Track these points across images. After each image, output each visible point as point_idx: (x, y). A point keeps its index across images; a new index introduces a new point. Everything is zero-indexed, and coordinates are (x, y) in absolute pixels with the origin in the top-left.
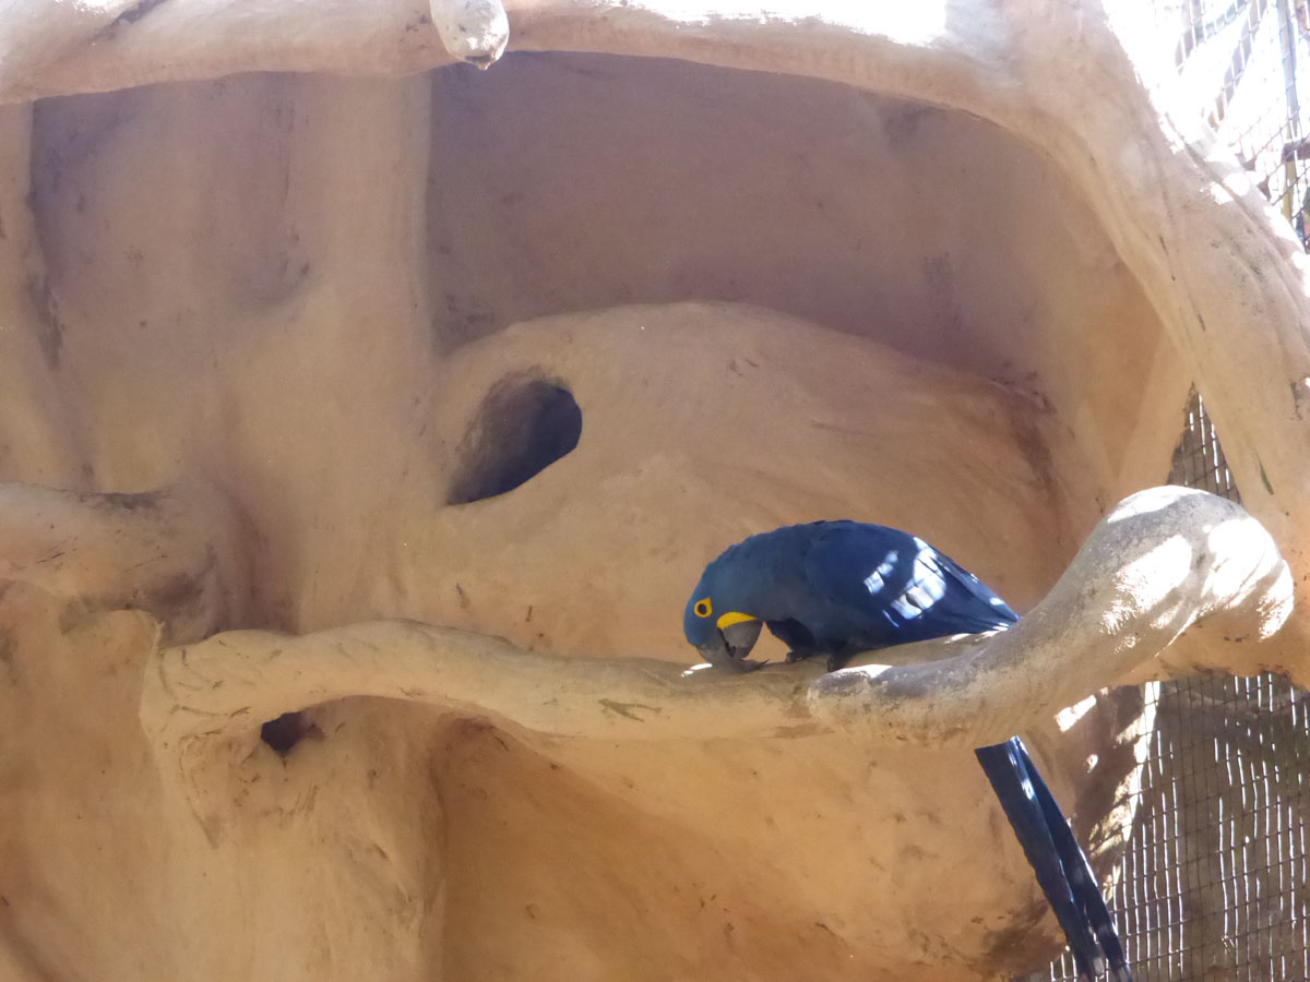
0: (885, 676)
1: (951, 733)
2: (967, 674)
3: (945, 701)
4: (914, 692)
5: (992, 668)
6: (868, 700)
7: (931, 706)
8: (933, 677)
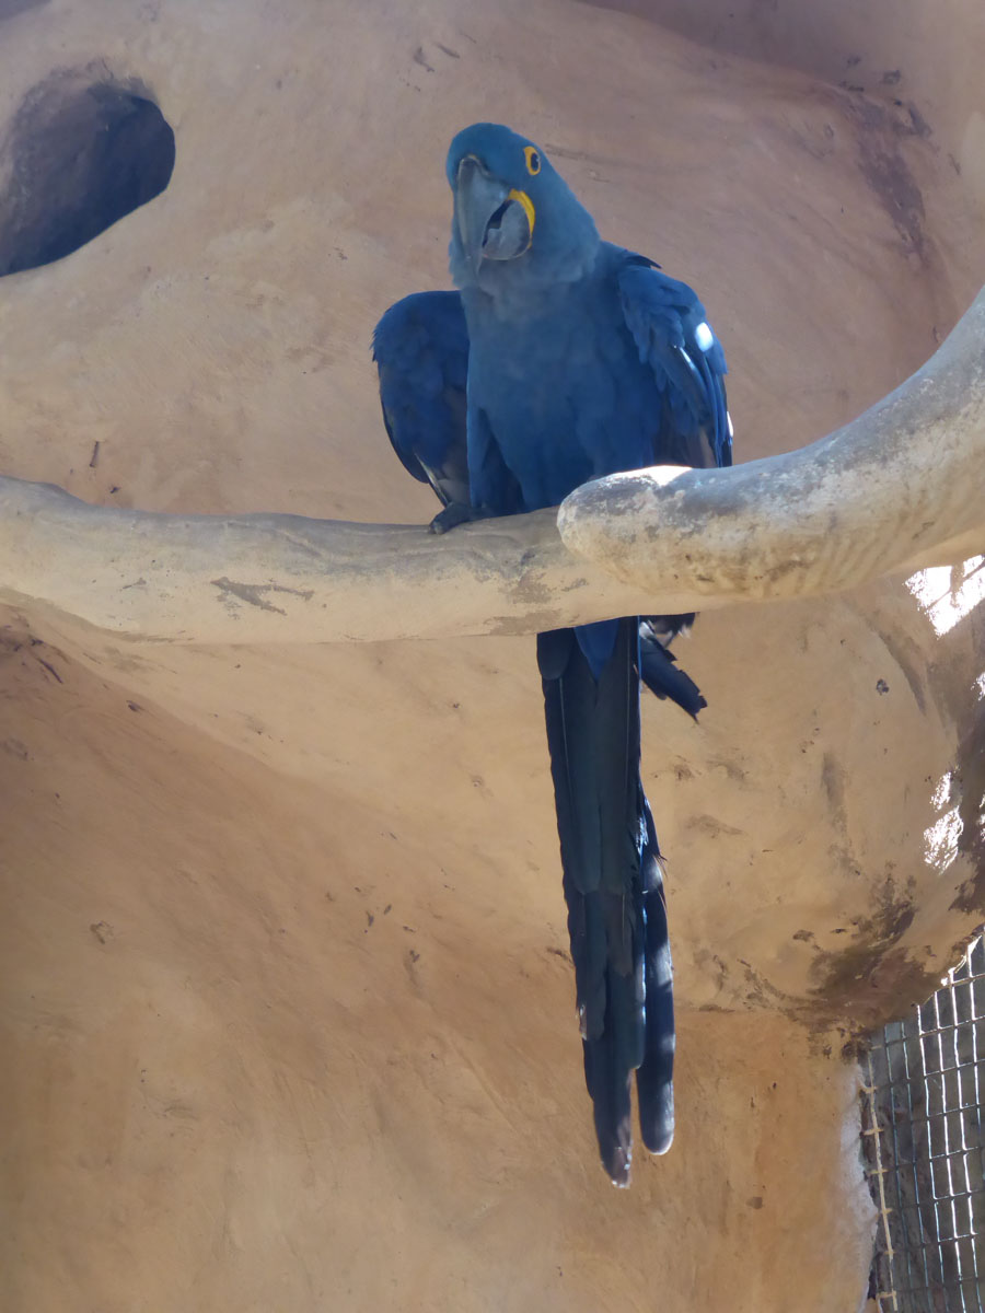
0: (681, 482)
1: (783, 568)
2: (808, 477)
3: (773, 519)
4: (726, 507)
5: (848, 466)
6: (653, 520)
7: (753, 527)
8: (755, 482)
